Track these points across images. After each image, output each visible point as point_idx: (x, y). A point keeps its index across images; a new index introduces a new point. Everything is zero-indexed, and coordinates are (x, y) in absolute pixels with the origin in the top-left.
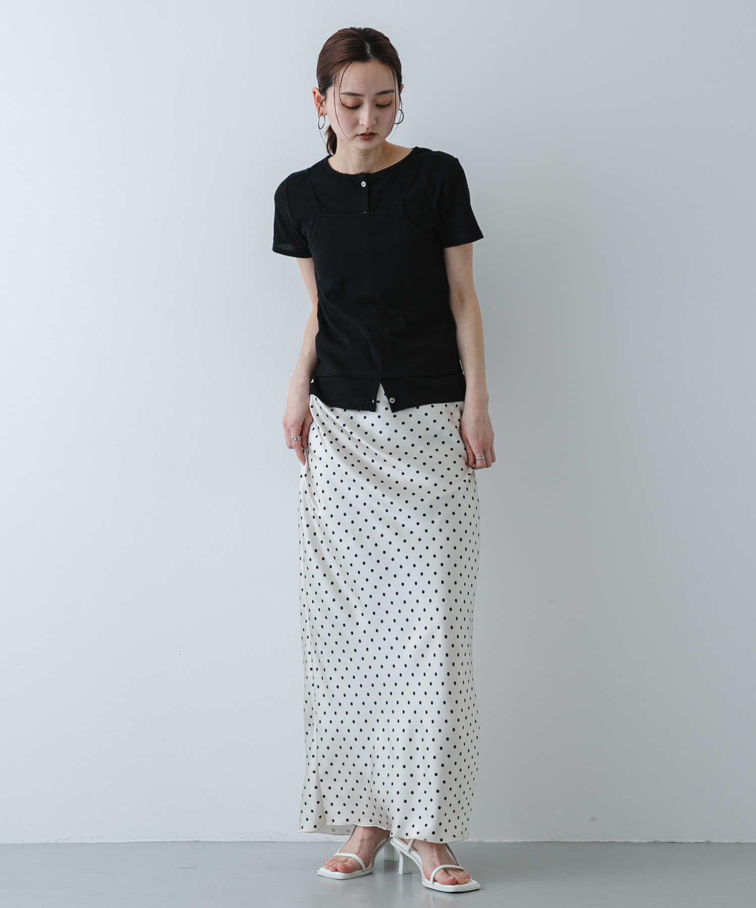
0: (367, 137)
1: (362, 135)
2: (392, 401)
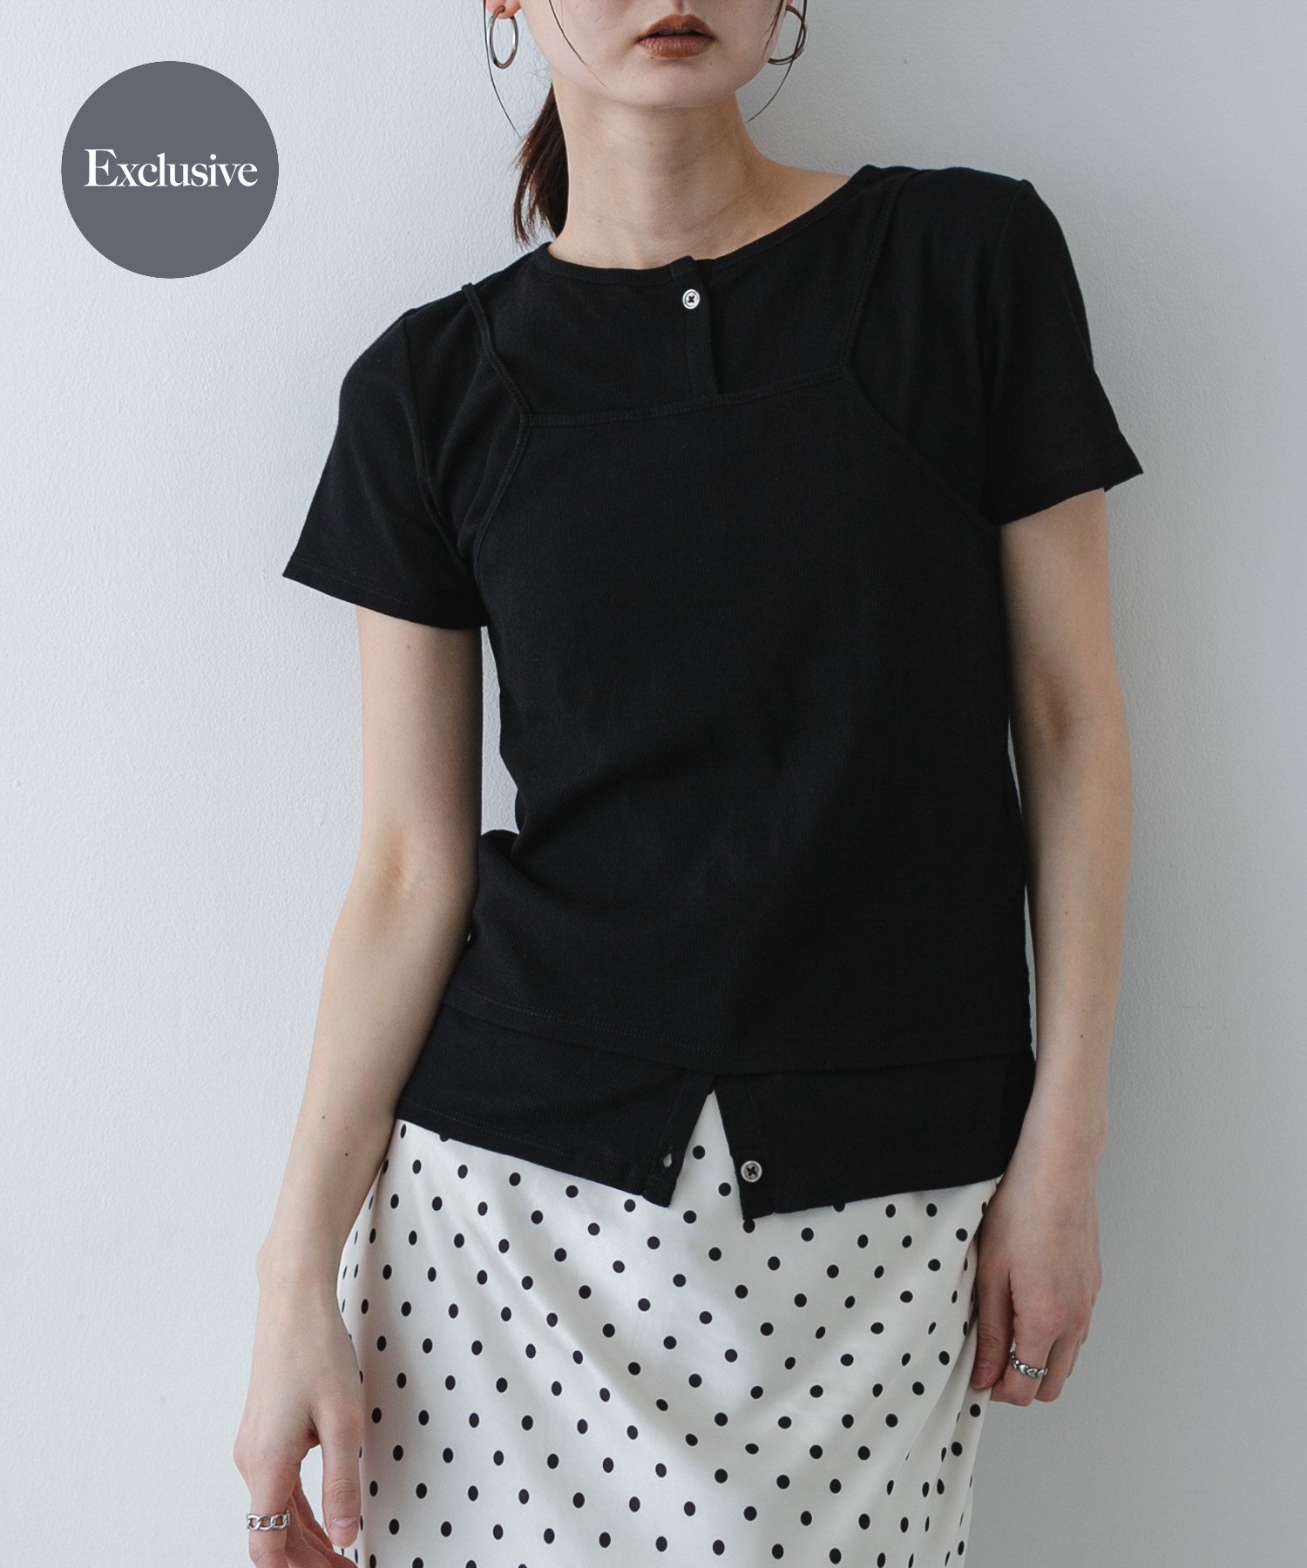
0: (677, 44)
1: (656, 33)
2: (752, 1171)
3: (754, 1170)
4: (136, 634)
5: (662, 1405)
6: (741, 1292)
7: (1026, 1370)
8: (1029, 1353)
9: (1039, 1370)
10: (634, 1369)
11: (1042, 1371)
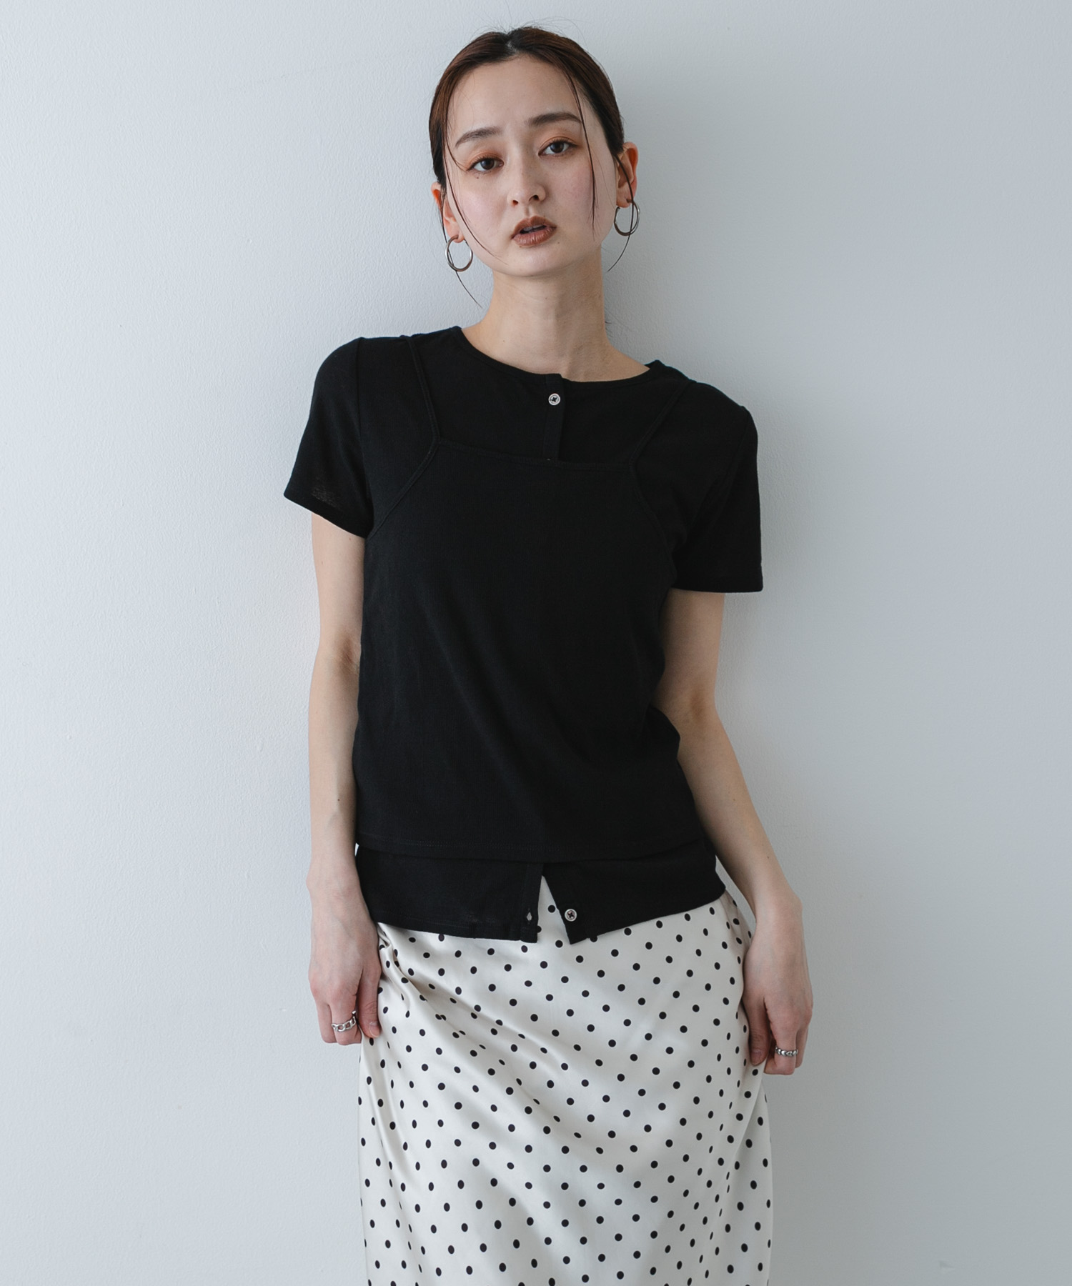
2: (571, 915)
3: (572, 914)
4: (140, 641)
5: (577, 1048)
6: (601, 974)
7: (785, 1053)
8: (783, 1045)
9: (793, 1051)
10: (555, 1033)
11: (795, 1052)
